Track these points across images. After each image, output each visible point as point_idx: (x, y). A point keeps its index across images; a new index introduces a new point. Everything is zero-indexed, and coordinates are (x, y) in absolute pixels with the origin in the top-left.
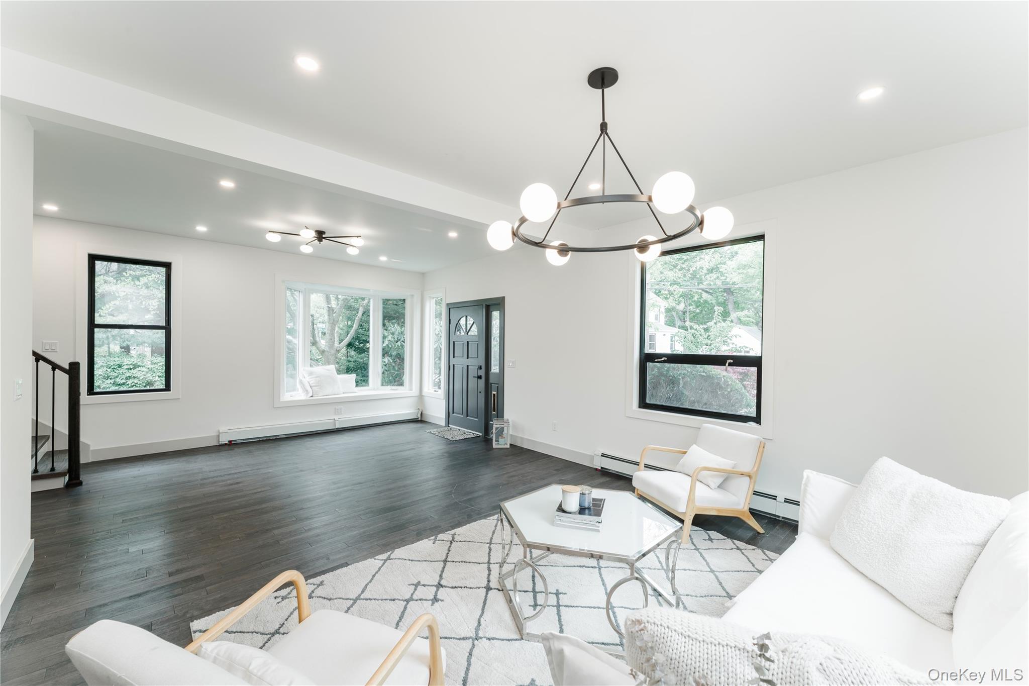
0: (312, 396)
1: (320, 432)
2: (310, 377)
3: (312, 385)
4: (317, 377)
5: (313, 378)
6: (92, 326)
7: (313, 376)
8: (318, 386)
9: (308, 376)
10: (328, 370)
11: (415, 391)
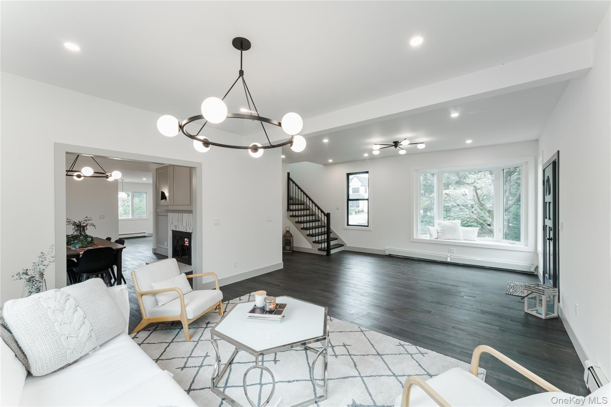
0: (437, 239)
1: (438, 261)
2: (439, 226)
3: (439, 232)
4: (442, 227)
5: (439, 227)
6: (348, 200)
7: (440, 226)
8: (442, 232)
9: (438, 226)
10: (452, 223)
11: (531, 248)
